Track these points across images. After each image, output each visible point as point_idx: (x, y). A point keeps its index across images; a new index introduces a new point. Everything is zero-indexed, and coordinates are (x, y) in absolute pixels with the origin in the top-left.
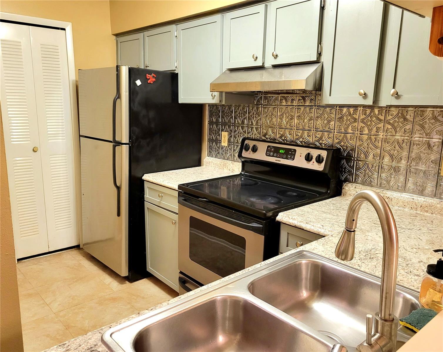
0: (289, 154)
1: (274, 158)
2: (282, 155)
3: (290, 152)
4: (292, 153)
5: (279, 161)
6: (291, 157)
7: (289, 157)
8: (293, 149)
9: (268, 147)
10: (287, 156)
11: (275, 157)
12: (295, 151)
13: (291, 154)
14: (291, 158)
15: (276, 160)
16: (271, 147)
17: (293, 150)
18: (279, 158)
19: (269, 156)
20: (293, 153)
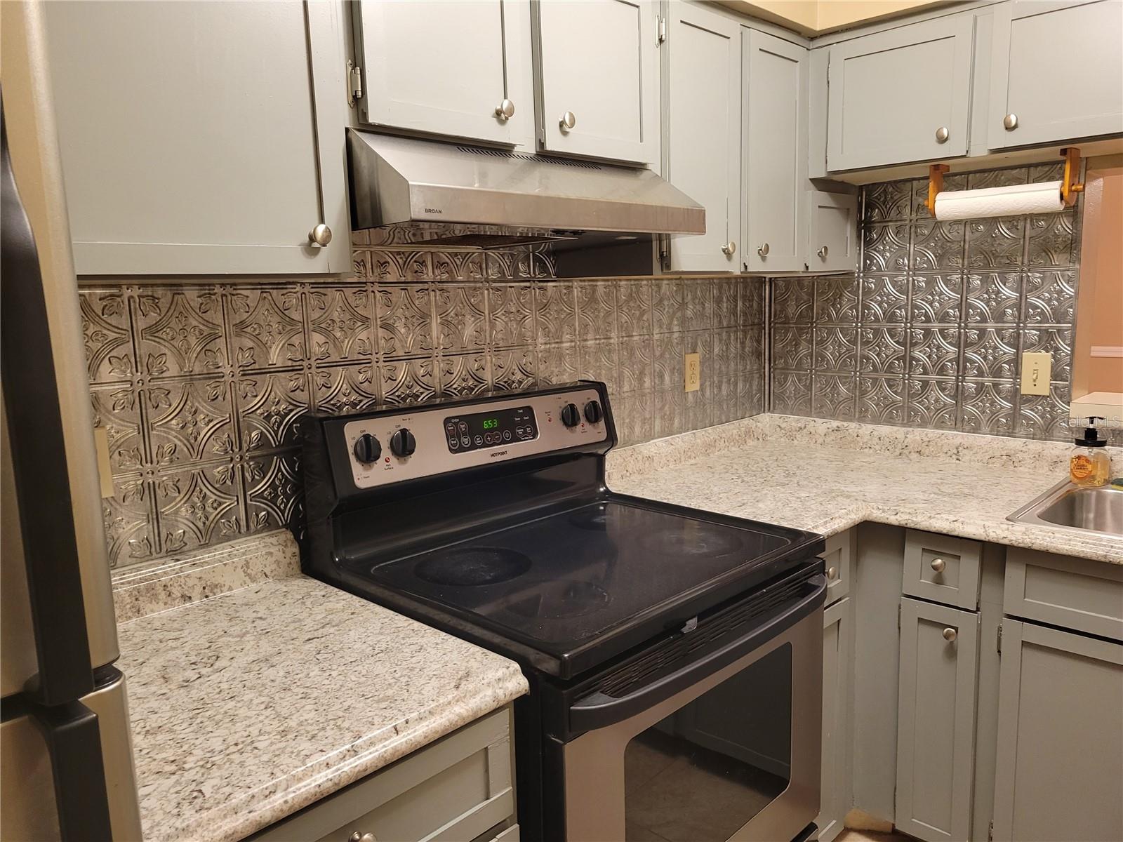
0: (516, 425)
1: (479, 450)
2: (497, 435)
3: (517, 419)
4: (522, 419)
5: (503, 453)
6: (525, 432)
7: (520, 431)
8: (520, 408)
9: (447, 421)
10: (514, 433)
11: (480, 447)
12: (529, 410)
13: (523, 423)
14: (527, 433)
15: (492, 455)
16: (453, 421)
17: (522, 411)
18: (496, 447)
19: (462, 449)
20: (525, 418)
